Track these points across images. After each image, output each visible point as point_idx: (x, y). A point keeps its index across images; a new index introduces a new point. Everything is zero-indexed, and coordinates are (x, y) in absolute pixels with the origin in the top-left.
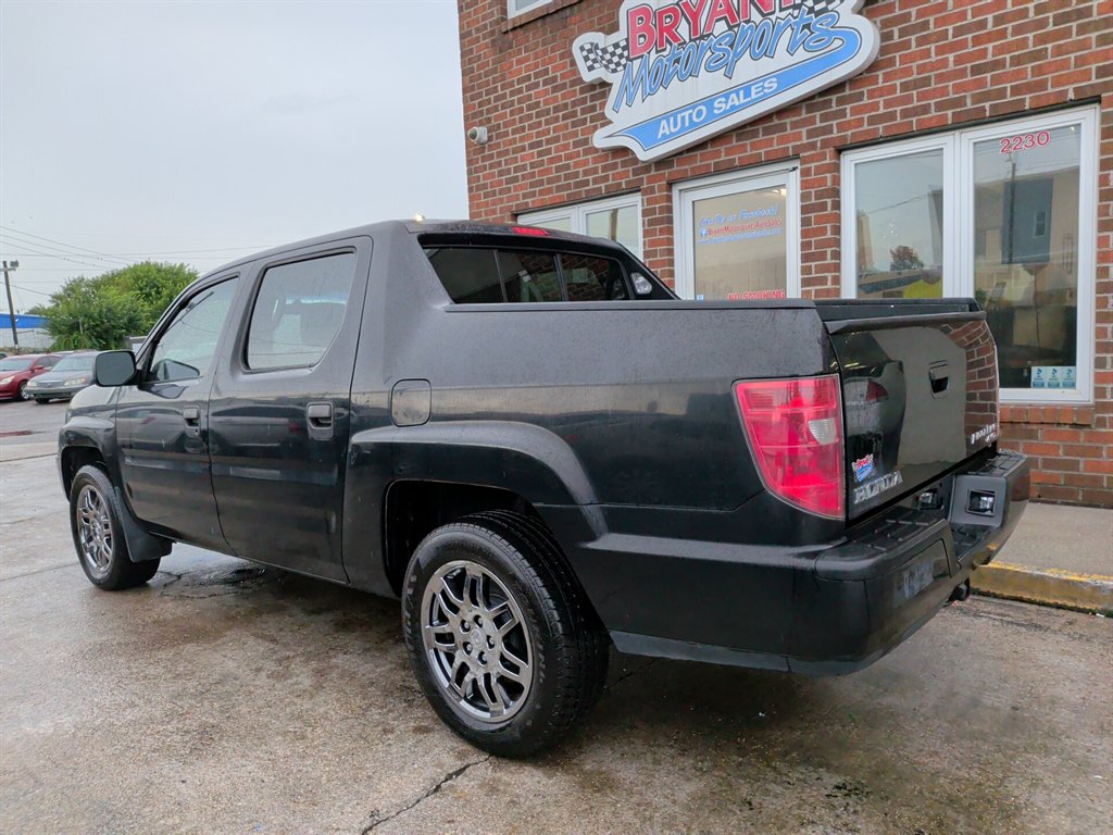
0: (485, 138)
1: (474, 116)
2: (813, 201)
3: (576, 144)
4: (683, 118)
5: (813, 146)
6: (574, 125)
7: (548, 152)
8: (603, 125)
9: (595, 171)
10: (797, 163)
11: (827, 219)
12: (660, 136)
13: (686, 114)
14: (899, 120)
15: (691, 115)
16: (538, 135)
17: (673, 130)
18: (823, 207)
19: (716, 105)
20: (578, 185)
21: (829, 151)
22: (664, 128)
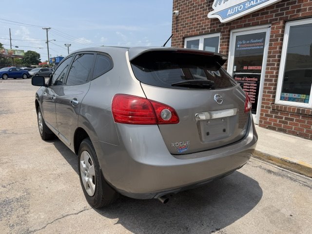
0: (178, 14)
1: (176, 7)
2: (274, 38)
3: (203, 17)
4: (235, 9)
9: (208, 25)
10: (270, 25)
11: (278, 44)
12: (228, 15)
13: (237, 8)
14: (307, 11)
16: (193, 13)
17: (232, 13)
18: (277, 40)
19: (246, 5)
21: (281, 22)
22: (230, 12)
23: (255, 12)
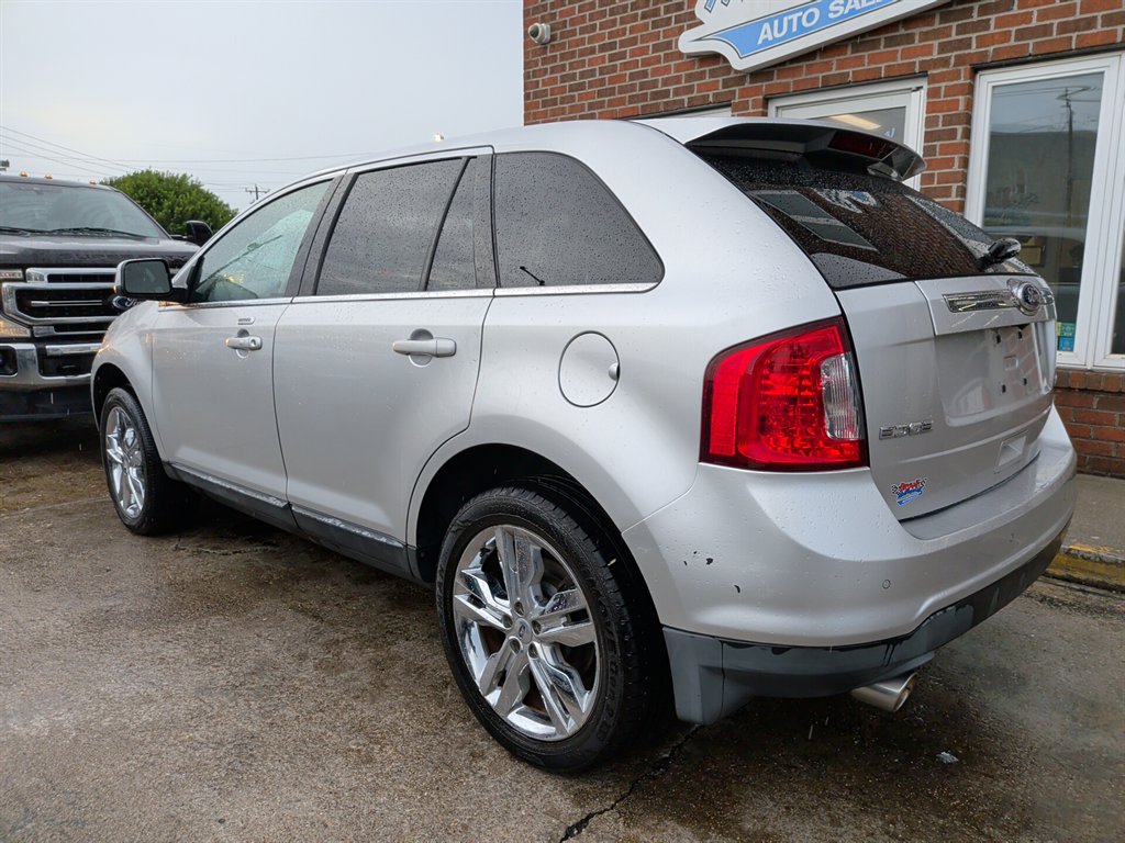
0: (547, 37)
1: (536, 10)
2: (940, 127)
3: (656, 48)
4: (790, 22)
5: (945, 62)
6: (655, 25)
7: (622, 55)
8: (690, 27)
9: (677, 80)
11: (954, 149)
12: (760, 42)
13: (795, 17)
14: (1055, 36)
15: (800, 19)
16: (611, 35)
17: (777, 35)
18: (952, 135)
19: (832, 7)
20: (656, 95)
21: (964, 69)
22: (766, 33)
23: (864, 35)
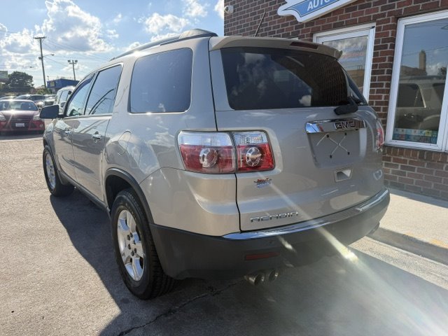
0: (232, 11)
1: (228, 0)
2: (381, 44)
3: (271, 14)
4: (320, 1)
5: (384, 15)
6: (271, 4)
7: (258, 17)
10: (374, 24)
11: (387, 53)
12: (308, 10)
17: (315, 7)
18: (385, 47)
21: (392, 18)
22: (311, 6)
23: (350, 4)
